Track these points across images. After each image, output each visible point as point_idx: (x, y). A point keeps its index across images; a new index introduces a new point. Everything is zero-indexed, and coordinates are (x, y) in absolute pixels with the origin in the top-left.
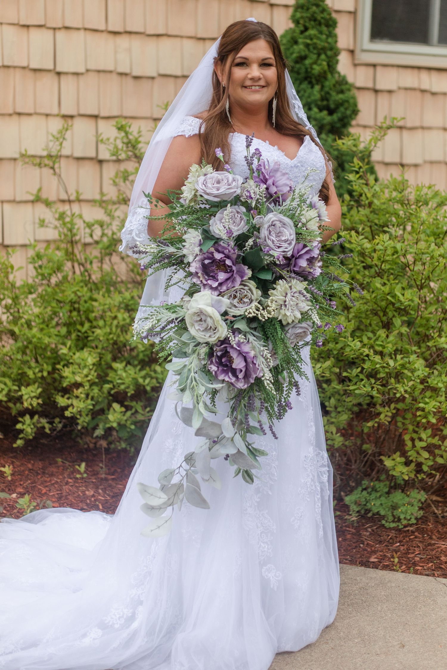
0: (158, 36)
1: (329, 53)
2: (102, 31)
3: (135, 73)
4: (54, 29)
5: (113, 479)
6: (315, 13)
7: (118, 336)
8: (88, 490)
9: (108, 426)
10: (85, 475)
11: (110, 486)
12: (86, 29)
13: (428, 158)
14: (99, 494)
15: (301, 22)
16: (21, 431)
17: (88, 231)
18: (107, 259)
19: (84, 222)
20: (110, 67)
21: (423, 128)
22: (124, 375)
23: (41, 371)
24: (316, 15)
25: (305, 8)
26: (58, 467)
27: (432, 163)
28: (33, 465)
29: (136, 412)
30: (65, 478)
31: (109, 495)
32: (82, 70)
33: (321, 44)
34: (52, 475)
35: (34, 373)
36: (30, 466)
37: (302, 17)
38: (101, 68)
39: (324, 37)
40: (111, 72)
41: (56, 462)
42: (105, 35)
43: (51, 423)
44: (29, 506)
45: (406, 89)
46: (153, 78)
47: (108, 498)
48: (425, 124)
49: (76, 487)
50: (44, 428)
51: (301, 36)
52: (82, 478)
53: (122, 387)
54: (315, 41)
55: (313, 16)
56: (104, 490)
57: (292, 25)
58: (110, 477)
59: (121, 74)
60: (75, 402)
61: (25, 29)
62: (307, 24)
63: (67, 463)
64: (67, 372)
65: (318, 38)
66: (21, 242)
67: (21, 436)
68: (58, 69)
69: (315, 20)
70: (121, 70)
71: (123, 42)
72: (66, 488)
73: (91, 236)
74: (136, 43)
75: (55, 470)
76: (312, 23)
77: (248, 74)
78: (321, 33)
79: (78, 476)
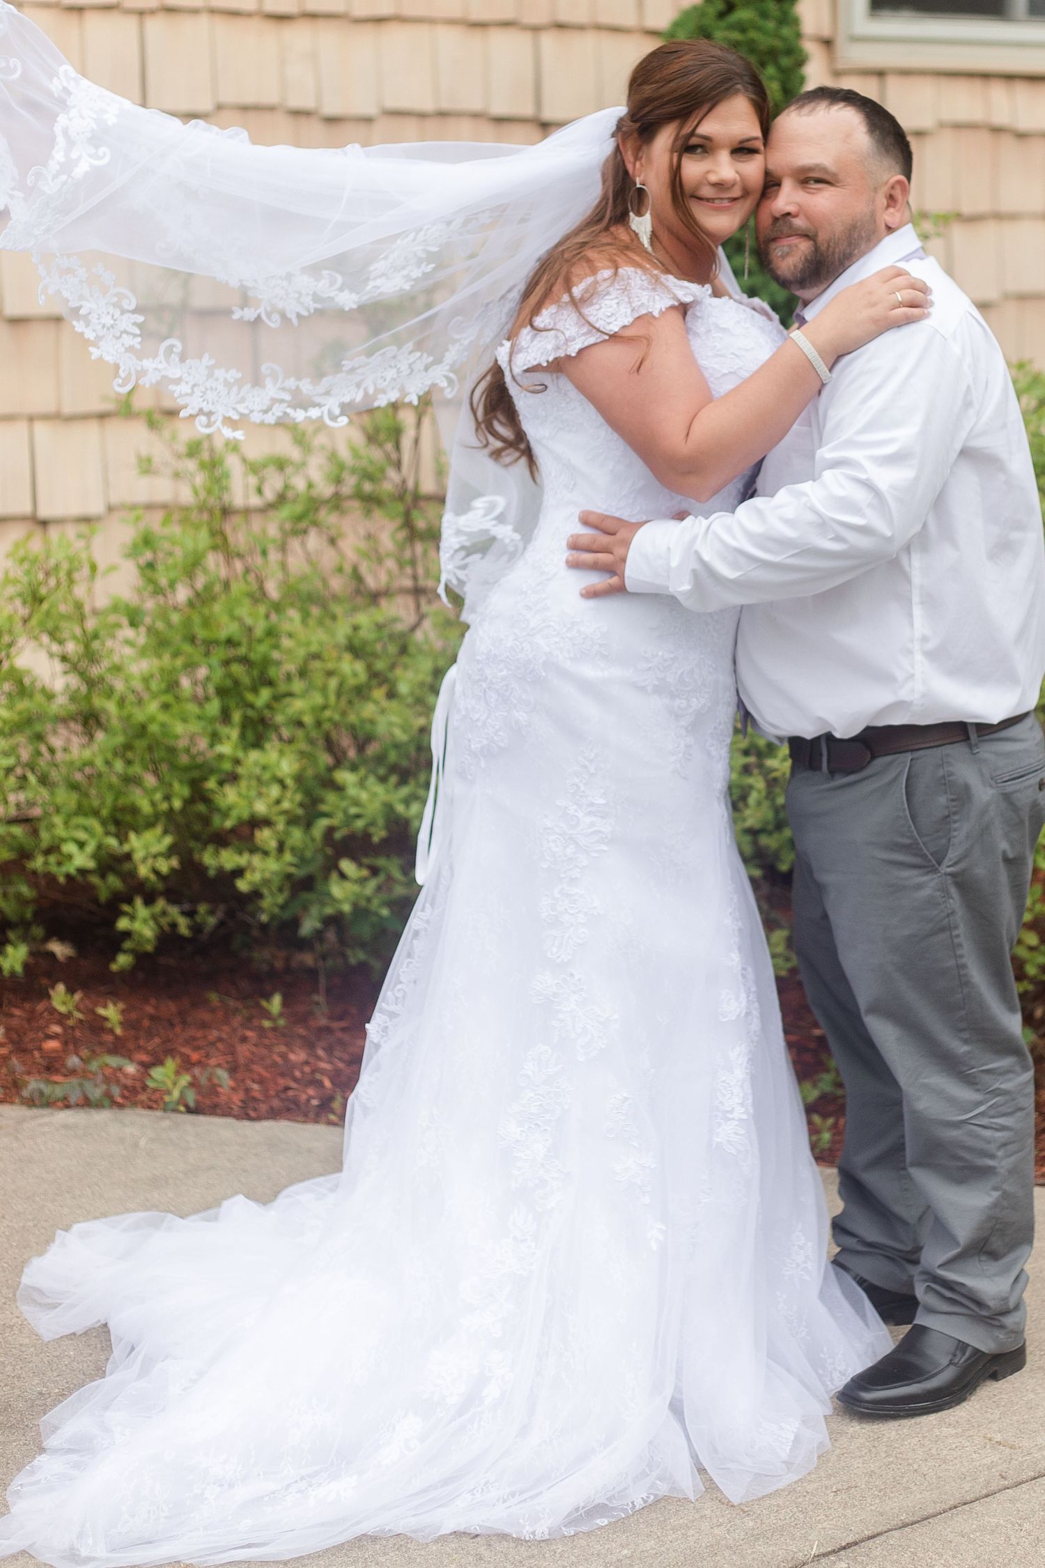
0: (379, 20)
1: (785, 61)
2: (249, 15)
3: (329, 109)
4: (141, 13)
5: (343, 1030)
7: (344, 714)
8: (292, 1051)
9: (329, 910)
10: (282, 1022)
11: (341, 1043)
12: (212, 11)
13: (1013, 286)
14: (319, 1058)
16: (127, 934)
17: (253, 480)
18: (295, 544)
19: (244, 460)
20: (271, 98)
21: (998, 216)
22: (364, 796)
23: (167, 798)
26: (213, 1011)
27: (1022, 298)
28: (156, 1008)
29: (390, 878)
30: (234, 1030)
31: (341, 1059)
32: (207, 105)
33: (765, 41)
34: (204, 1026)
35: (153, 804)
36: (149, 1009)
38: (250, 99)
39: (771, 25)
40: (271, 109)
41: (207, 1001)
42: (255, 23)
43: (190, 914)
44: (175, 1084)
45: (958, 126)
46: (368, 120)
47: (341, 1065)
48: (1006, 206)
49: (266, 1046)
50: (174, 926)
51: (722, 24)
52: (274, 1029)
53: (360, 824)
54: (753, 34)
56: (329, 1050)
58: (336, 1025)
59: (297, 113)
60: (256, 860)
61: (74, 17)
63: (232, 1003)
64: (230, 796)
65: (759, 29)
66: (75, 510)
67: (127, 945)
70: (295, 102)
71: (299, 37)
72: (243, 1051)
73: (260, 491)
74: (327, 39)
75: (206, 1016)
77: (708, 172)
78: (764, 15)
79: (267, 1024)
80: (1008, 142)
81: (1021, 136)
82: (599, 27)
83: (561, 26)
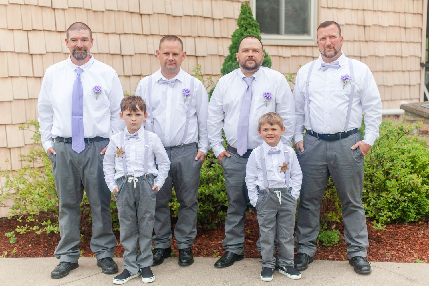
2: (140, 35)
4: (120, 34)
6: (250, 21)
12: (133, 34)
15: (244, 26)
20: (146, 52)
24: (250, 22)
25: (245, 19)
32: (133, 53)
37: (244, 24)
38: (141, 52)
40: (145, 54)
42: (142, 36)
55: (249, 23)
57: (238, 28)
59: (150, 55)
61: (107, 35)
62: (247, 27)
65: (253, 33)
68: (123, 54)
69: (250, 25)
76: (249, 26)
78: (253, 30)
80: (282, 59)
81: (284, 58)
82: (206, 37)
83: (199, 37)
